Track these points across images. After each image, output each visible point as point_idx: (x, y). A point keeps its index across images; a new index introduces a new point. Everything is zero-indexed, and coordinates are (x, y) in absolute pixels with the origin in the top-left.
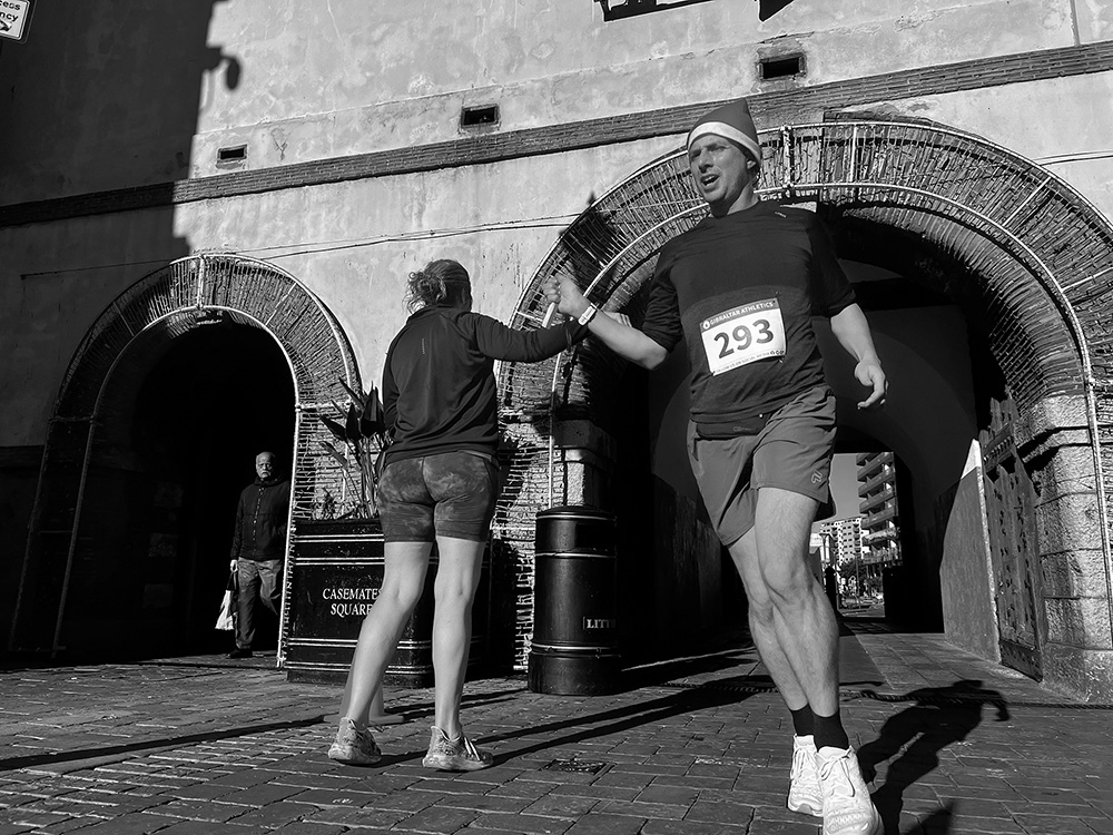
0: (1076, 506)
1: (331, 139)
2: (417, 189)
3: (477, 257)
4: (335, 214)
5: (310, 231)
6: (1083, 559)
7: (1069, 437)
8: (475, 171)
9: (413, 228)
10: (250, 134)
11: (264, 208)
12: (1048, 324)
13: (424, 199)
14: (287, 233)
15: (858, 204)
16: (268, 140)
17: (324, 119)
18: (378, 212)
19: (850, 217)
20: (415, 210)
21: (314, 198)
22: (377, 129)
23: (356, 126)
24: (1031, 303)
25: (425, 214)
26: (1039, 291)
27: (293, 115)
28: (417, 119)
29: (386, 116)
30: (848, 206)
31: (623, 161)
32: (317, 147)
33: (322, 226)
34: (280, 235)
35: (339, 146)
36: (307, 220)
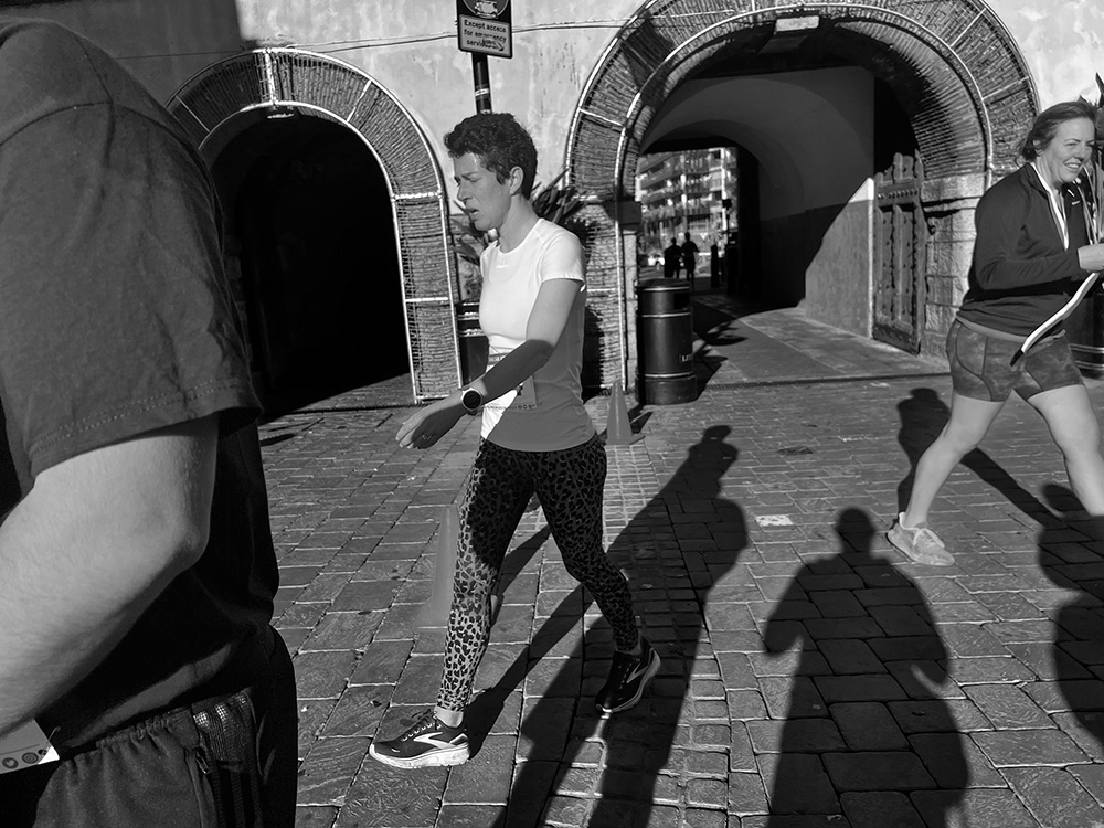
0: (967, 249)
3: (535, 55)
7: (969, 203)
12: (968, 121)
15: (848, 19)
24: (959, 105)
26: (964, 96)
30: (839, 19)
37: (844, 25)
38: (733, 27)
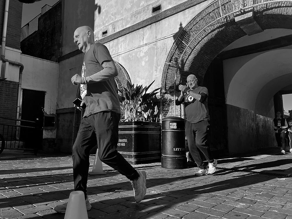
1: (124, 24)
2: (142, 33)
3: (156, 49)
4: (125, 44)
5: (120, 49)
8: (155, 25)
9: (142, 44)
10: (108, 27)
11: (111, 45)
13: (144, 35)
14: (116, 51)
15: (268, 9)
16: (111, 27)
17: (122, 19)
18: (134, 41)
19: (266, 14)
20: (142, 39)
21: (120, 40)
22: (134, 18)
23: (129, 19)
25: (144, 39)
27: (116, 20)
28: (142, 14)
29: (135, 14)
31: (193, 13)
32: (121, 27)
33: (122, 47)
34: (114, 51)
35: (126, 25)
36: (119, 47)
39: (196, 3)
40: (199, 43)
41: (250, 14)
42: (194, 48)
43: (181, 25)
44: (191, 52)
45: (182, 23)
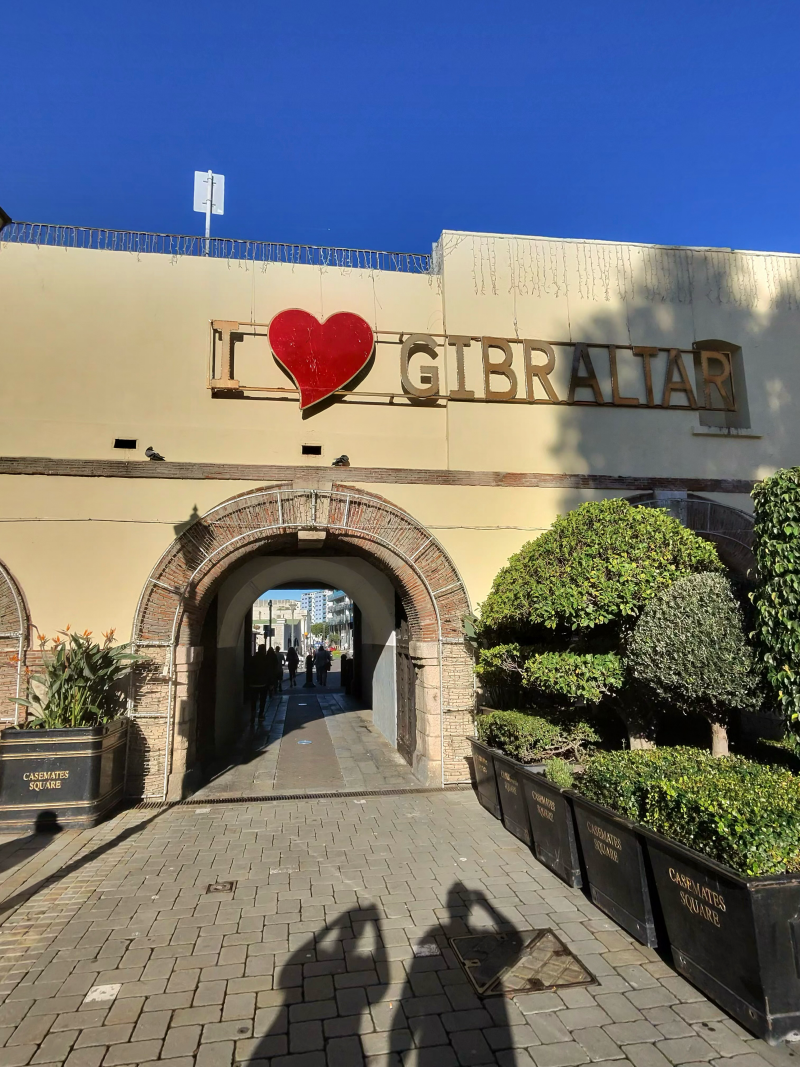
0: (430, 693)
6: (430, 718)
7: (429, 662)
8: (122, 482)
12: (426, 606)
15: (346, 535)
19: (342, 541)
24: (420, 596)
26: (424, 591)
30: (341, 535)
37: (346, 539)
38: (269, 533)
39: (228, 477)
40: (228, 555)
41: (322, 535)
42: (219, 561)
43: (195, 509)
44: (210, 569)
45: (198, 507)
